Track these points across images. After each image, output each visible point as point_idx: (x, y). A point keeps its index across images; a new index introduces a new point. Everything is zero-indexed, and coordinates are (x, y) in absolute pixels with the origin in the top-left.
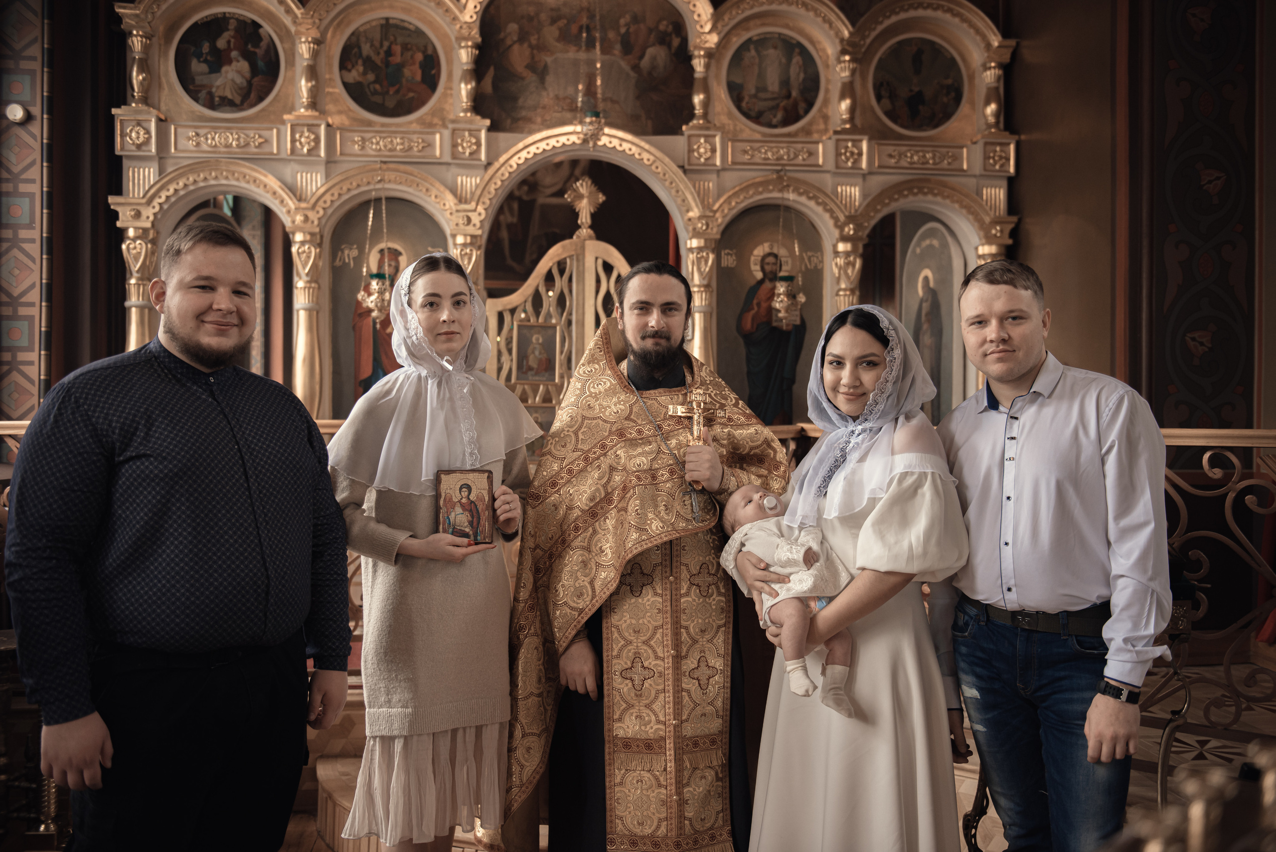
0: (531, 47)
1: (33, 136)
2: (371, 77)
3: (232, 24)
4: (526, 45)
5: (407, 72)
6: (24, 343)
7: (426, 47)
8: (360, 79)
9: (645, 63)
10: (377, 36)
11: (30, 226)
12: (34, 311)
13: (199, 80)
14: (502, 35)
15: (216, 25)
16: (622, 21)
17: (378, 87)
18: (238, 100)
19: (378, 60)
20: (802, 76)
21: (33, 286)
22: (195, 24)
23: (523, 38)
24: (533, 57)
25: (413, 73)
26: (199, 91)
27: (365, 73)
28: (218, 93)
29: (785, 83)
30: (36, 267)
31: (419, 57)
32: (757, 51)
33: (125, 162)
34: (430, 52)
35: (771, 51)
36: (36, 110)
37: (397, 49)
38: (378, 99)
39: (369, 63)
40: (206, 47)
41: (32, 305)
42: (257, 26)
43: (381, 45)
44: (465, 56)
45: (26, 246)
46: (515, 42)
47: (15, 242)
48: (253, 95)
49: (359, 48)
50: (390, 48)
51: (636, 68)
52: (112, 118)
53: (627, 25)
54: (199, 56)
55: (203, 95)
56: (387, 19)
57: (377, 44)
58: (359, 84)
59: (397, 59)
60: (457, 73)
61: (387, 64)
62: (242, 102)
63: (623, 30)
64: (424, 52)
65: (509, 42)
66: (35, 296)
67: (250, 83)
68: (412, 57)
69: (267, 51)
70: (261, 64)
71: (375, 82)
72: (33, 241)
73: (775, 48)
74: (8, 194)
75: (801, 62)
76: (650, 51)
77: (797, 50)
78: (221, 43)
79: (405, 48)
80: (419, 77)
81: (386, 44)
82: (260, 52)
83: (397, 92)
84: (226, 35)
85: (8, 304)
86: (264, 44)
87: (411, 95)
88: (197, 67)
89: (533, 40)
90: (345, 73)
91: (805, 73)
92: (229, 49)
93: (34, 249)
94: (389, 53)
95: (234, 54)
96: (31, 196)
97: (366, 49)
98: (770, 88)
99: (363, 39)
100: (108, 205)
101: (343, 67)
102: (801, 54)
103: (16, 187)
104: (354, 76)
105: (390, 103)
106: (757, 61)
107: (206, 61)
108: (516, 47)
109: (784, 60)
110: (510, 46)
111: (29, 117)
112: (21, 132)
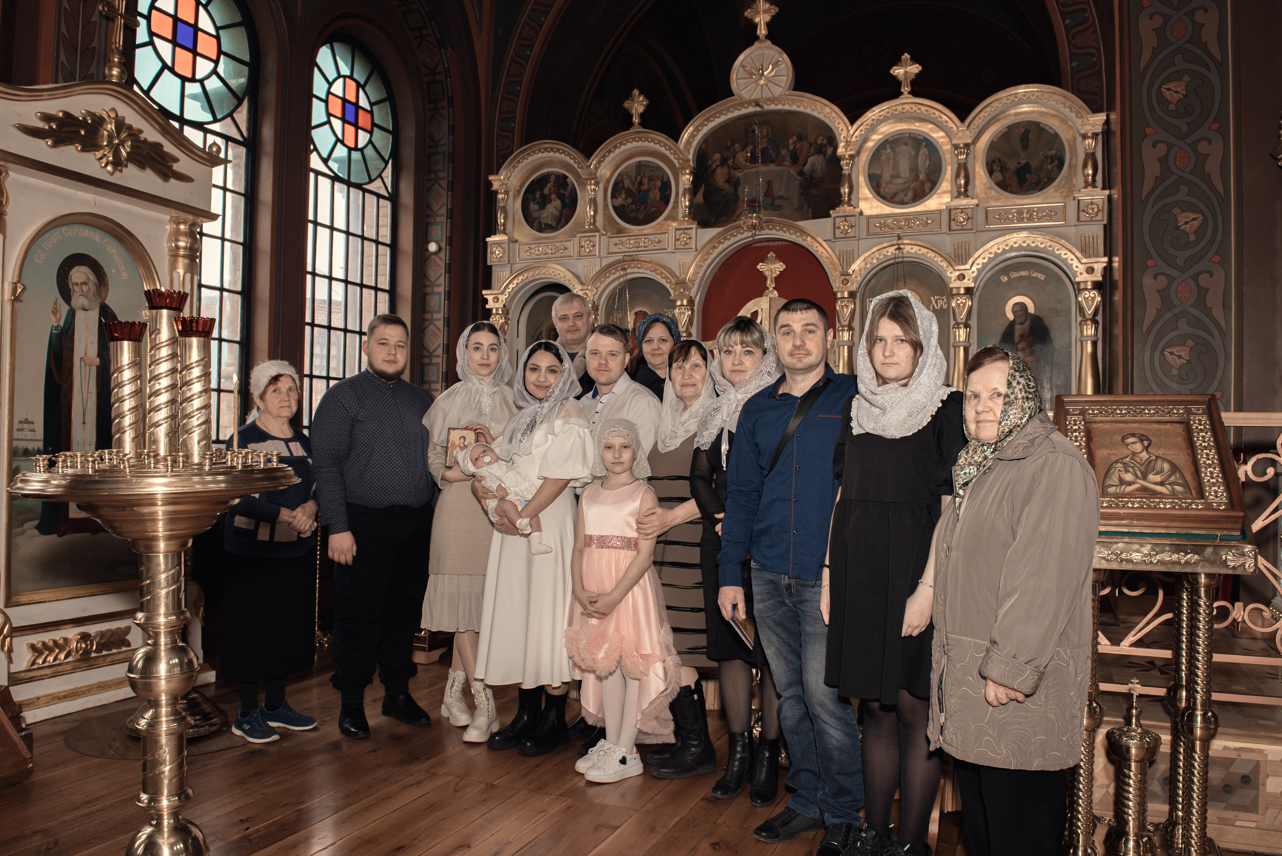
0: (729, 167)
1: (441, 260)
2: (630, 201)
3: (553, 178)
4: (725, 167)
5: (651, 195)
6: (434, 378)
7: (663, 177)
8: (622, 203)
9: (807, 168)
10: (634, 174)
11: (438, 312)
12: (439, 360)
13: (534, 215)
14: (710, 162)
15: (541, 181)
16: (791, 141)
17: (633, 206)
18: (554, 225)
19: (634, 189)
20: (928, 163)
21: (439, 346)
22: (533, 181)
23: (723, 162)
24: (730, 173)
25: (655, 195)
26: (533, 222)
27: (626, 199)
28: (543, 221)
29: (914, 169)
30: (441, 335)
31: (659, 183)
32: (891, 148)
33: (494, 269)
34: (665, 180)
35: (903, 147)
36: (443, 245)
37: (646, 180)
38: (633, 214)
39: (629, 192)
40: (538, 194)
41: (438, 356)
42: (566, 177)
43: (636, 179)
44: (686, 179)
45: (437, 323)
46: (718, 166)
47: (432, 321)
48: (563, 221)
49: (623, 182)
50: (641, 180)
51: (801, 173)
52: (486, 243)
53: (795, 143)
54: (534, 200)
55: (536, 224)
56: (640, 162)
57: (633, 179)
58: (622, 206)
59: (645, 187)
60: (681, 191)
61: (639, 191)
62: (557, 225)
63: (791, 148)
64: (662, 180)
65: (714, 166)
66: (440, 351)
67: (561, 213)
68: (654, 184)
69: (571, 193)
70: (567, 201)
71: (632, 204)
72: (439, 320)
73: (906, 144)
74: (429, 294)
75: (927, 152)
76: (811, 159)
77: (924, 144)
78: (546, 191)
79: (651, 179)
80: (658, 198)
81: (639, 178)
82: (567, 193)
83: (645, 208)
84: (549, 185)
85: (427, 357)
86: (569, 188)
87: (654, 209)
88: (533, 207)
89: (730, 163)
90: (614, 200)
91: (930, 160)
92: (550, 194)
93: (440, 324)
94: (641, 184)
95: (553, 196)
96: (439, 293)
97: (627, 183)
98: (902, 175)
99: (625, 177)
100: (483, 296)
101: (613, 196)
102: (926, 146)
103: (433, 290)
104: (619, 201)
105: (641, 216)
106: (892, 155)
107: (538, 203)
108: (719, 169)
109: (913, 153)
110: (716, 169)
111: (440, 249)
112: (434, 257)
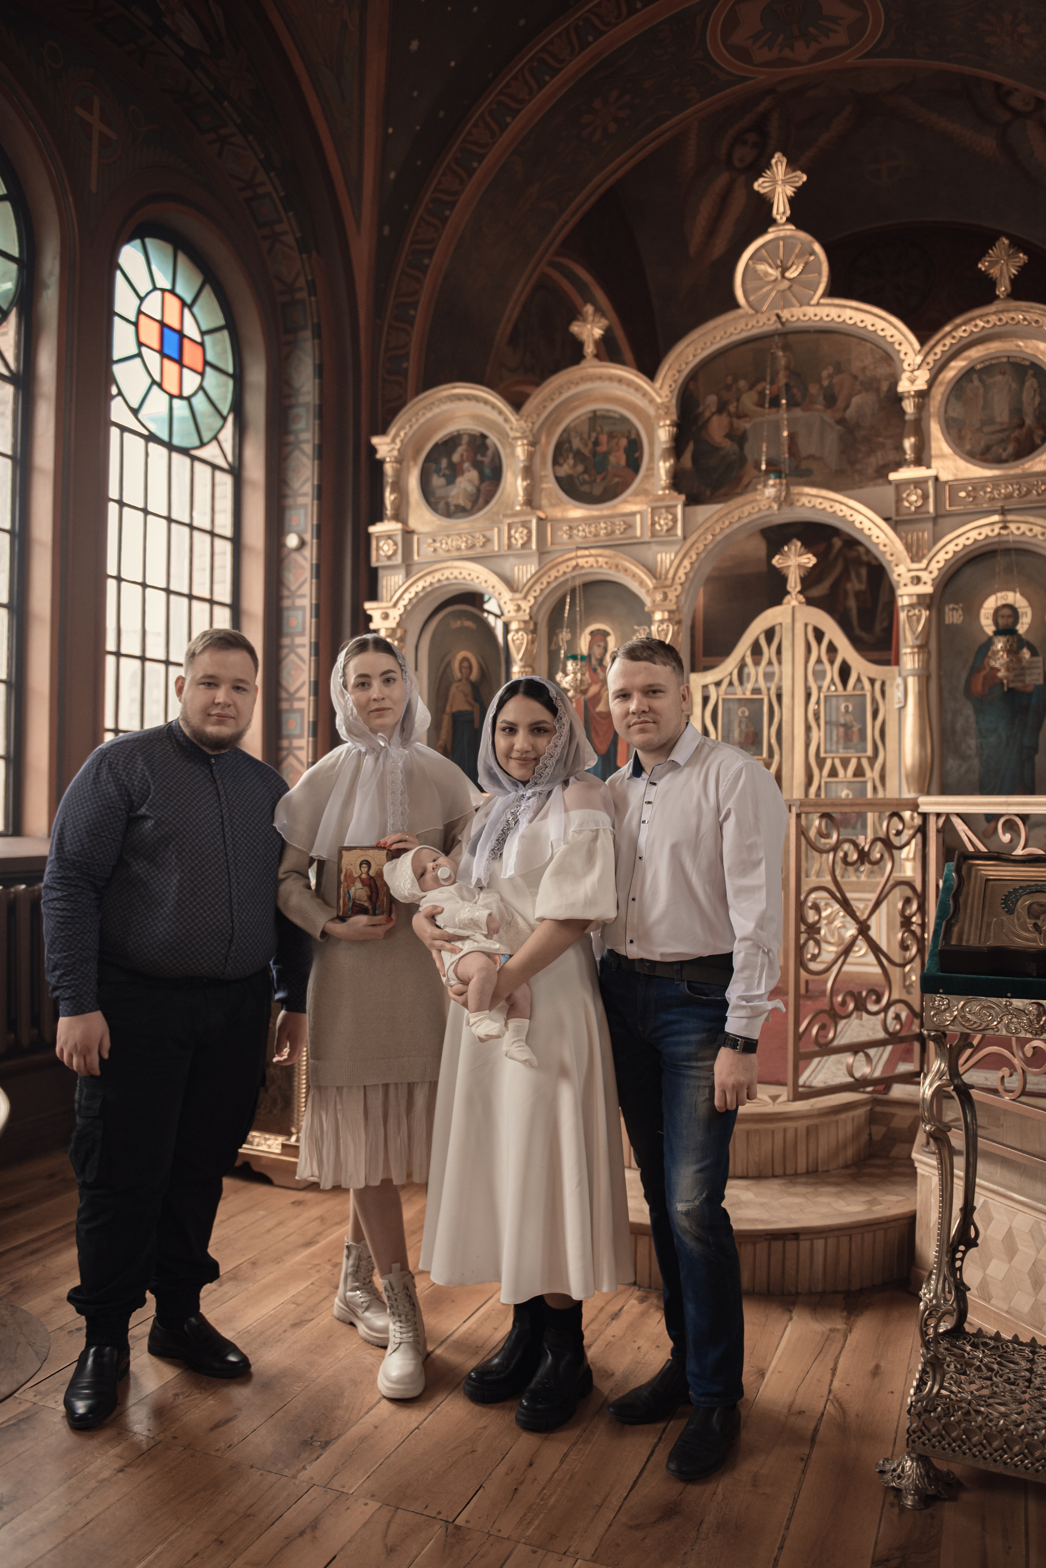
0: (730, 415)
1: (305, 558)
2: (580, 468)
3: (465, 440)
4: (725, 415)
5: (612, 459)
6: (297, 732)
7: (629, 432)
8: (570, 472)
9: (850, 413)
10: (586, 428)
11: (302, 634)
12: (303, 705)
13: (439, 493)
14: (701, 409)
15: (450, 443)
16: (825, 373)
17: (586, 477)
18: (468, 506)
19: (586, 451)
20: (1037, 399)
21: (303, 684)
22: (436, 445)
23: (722, 408)
24: (731, 424)
25: (618, 458)
26: (437, 503)
27: (575, 466)
28: (453, 502)
29: (1017, 411)
30: (306, 668)
31: (624, 442)
32: (981, 380)
33: (381, 573)
34: (633, 436)
35: (999, 378)
36: (308, 537)
37: (604, 438)
38: (585, 488)
39: (579, 456)
40: (444, 463)
41: (302, 699)
42: (484, 437)
43: (589, 436)
44: (664, 434)
45: (300, 651)
46: (713, 414)
47: (293, 648)
48: (481, 500)
49: (570, 442)
50: (597, 438)
51: (841, 421)
52: (368, 536)
53: (830, 376)
54: (438, 471)
55: (441, 505)
56: (594, 412)
57: (585, 436)
58: (570, 477)
59: (603, 448)
60: (658, 452)
61: (594, 454)
62: (473, 507)
63: (825, 383)
64: (628, 437)
65: (707, 414)
66: (305, 692)
67: (478, 490)
68: (617, 444)
69: (493, 459)
70: (487, 471)
71: (585, 472)
72: (303, 646)
73: (1004, 374)
74: (288, 608)
75: (1036, 385)
76: (856, 400)
77: (1031, 372)
78: (456, 458)
79: (611, 436)
80: (623, 462)
81: (594, 435)
82: (487, 460)
83: (604, 479)
84: (461, 449)
85: (287, 700)
86: (490, 453)
87: (616, 480)
88: (437, 481)
89: (732, 408)
90: (557, 468)
91: (1041, 395)
92: (462, 462)
93: (305, 652)
94: (596, 443)
95: (466, 465)
96: (303, 608)
97: (576, 443)
98: (998, 420)
99: (573, 434)
100: (364, 611)
101: (556, 462)
102: (1035, 376)
103: (293, 602)
104: (565, 470)
105: (597, 491)
106: (981, 390)
107: (444, 476)
108: (715, 420)
109: (1014, 386)
110: (709, 419)
111: (302, 543)
112: (296, 556)
